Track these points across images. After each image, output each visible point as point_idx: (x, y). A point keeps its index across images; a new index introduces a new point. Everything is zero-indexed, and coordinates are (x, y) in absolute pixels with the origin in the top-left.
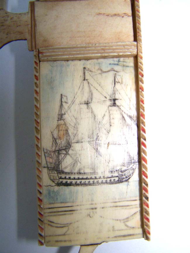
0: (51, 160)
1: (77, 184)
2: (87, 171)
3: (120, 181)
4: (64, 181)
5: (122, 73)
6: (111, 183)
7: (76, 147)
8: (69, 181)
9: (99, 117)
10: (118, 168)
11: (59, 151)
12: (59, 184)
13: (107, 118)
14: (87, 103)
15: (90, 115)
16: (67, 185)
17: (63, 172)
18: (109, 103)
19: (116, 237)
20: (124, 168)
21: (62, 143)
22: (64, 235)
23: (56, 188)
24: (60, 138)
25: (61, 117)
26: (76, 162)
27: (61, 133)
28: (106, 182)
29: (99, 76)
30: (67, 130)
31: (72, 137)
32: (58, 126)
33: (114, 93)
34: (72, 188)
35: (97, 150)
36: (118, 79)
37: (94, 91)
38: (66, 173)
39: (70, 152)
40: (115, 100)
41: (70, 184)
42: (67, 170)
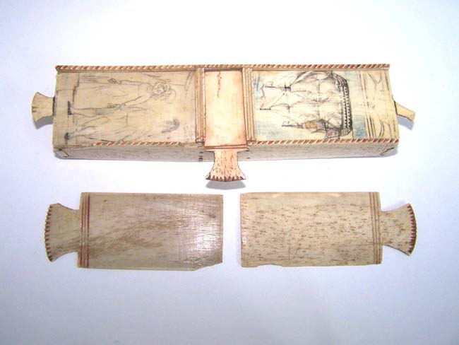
0: (333, 134)
1: (351, 115)
2: (340, 108)
3: (346, 85)
4: (348, 124)
5: (265, 82)
6: (348, 91)
7: (322, 116)
8: (348, 121)
9: (300, 99)
10: (337, 86)
11: (326, 128)
12: (351, 128)
13: (300, 93)
14: (289, 107)
15: (297, 106)
16: (351, 123)
17: (342, 125)
18: (288, 92)
19: (388, 89)
20: (337, 82)
21: (320, 125)
22: (389, 125)
23: (354, 130)
24: (316, 127)
25: (300, 126)
26: (333, 115)
27: (312, 125)
28: (348, 95)
29: (267, 99)
30: (310, 122)
31: (315, 118)
32: (307, 128)
33: (280, 88)
34: (353, 119)
35: (324, 101)
36: (269, 85)
37: (278, 103)
38: (342, 123)
39: (326, 119)
40: (286, 88)
41: (351, 120)
42: (340, 123)
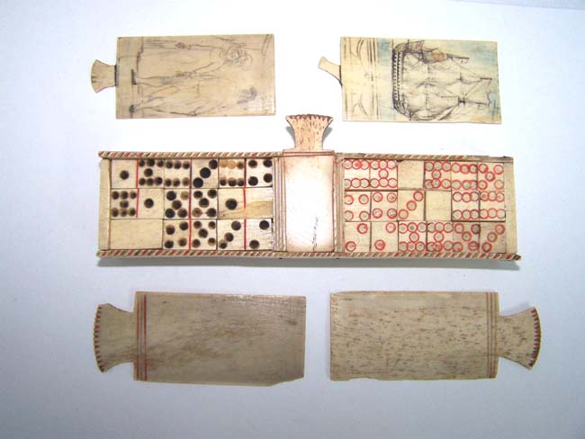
0: (414, 46)
1: (393, 66)
2: (405, 75)
3: (395, 102)
4: (396, 56)
5: (487, 110)
6: (394, 94)
7: (425, 67)
8: (396, 60)
9: (449, 88)
10: (406, 101)
11: (421, 53)
12: (394, 51)
13: (449, 94)
14: (461, 79)
15: (451, 81)
16: (394, 58)
17: (404, 55)
18: (461, 97)
19: (346, 96)
20: (406, 106)
21: (429, 57)
22: (351, 52)
23: (391, 49)
24: (433, 55)
25: (450, 57)
26: (413, 67)
27: (437, 56)
28: (394, 90)
29: (484, 91)
30: (438, 61)
31: (434, 65)
32: (442, 54)
33: (470, 102)
34: (391, 62)
35: (422, 84)
36: (482, 106)
37: (472, 86)
38: (403, 58)
39: (421, 63)
40: (464, 102)
41: (394, 61)
42: (405, 58)
